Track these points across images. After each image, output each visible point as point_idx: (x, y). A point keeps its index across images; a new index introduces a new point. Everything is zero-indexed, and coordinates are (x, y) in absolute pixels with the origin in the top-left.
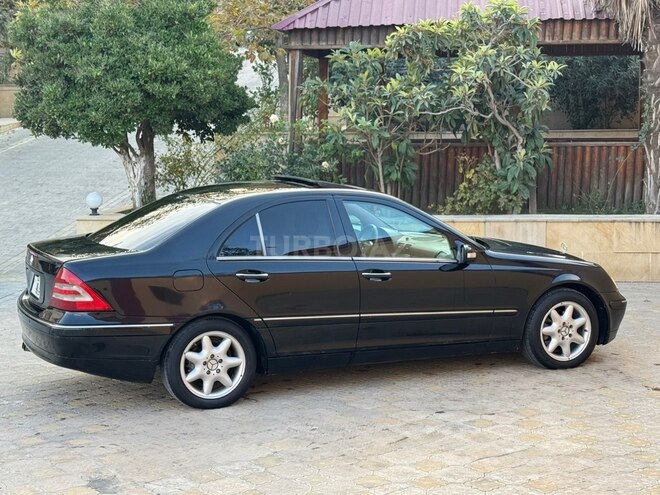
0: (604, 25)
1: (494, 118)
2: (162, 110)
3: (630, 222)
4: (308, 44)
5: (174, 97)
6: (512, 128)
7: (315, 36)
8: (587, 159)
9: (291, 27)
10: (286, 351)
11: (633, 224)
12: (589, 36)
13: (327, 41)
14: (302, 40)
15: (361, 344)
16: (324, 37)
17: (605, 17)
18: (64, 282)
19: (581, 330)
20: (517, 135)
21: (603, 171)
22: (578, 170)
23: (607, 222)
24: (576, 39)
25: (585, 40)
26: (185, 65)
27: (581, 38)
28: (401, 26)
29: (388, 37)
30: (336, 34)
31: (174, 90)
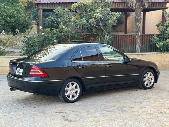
0: (123, 4)
1: (100, 28)
2: (9, 25)
3: (136, 55)
4: (44, 7)
5: (13, 22)
6: (104, 30)
7: (46, 5)
8: (120, 39)
9: (40, 3)
10: (89, 86)
11: (137, 55)
12: (120, 6)
13: (50, 6)
14: (43, 6)
15: (105, 84)
16: (49, 5)
17: (124, 1)
18: (34, 69)
19: (151, 79)
20: (105, 32)
21: (124, 42)
22: (117, 42)
23: (130, 55)
24: (116, 7)
25: (119, 7)
26: (16, 13)
27: (117, 7)
28: (75, 2)
29: (72, 5)
30: (52, 5)
31: (13, 20)
